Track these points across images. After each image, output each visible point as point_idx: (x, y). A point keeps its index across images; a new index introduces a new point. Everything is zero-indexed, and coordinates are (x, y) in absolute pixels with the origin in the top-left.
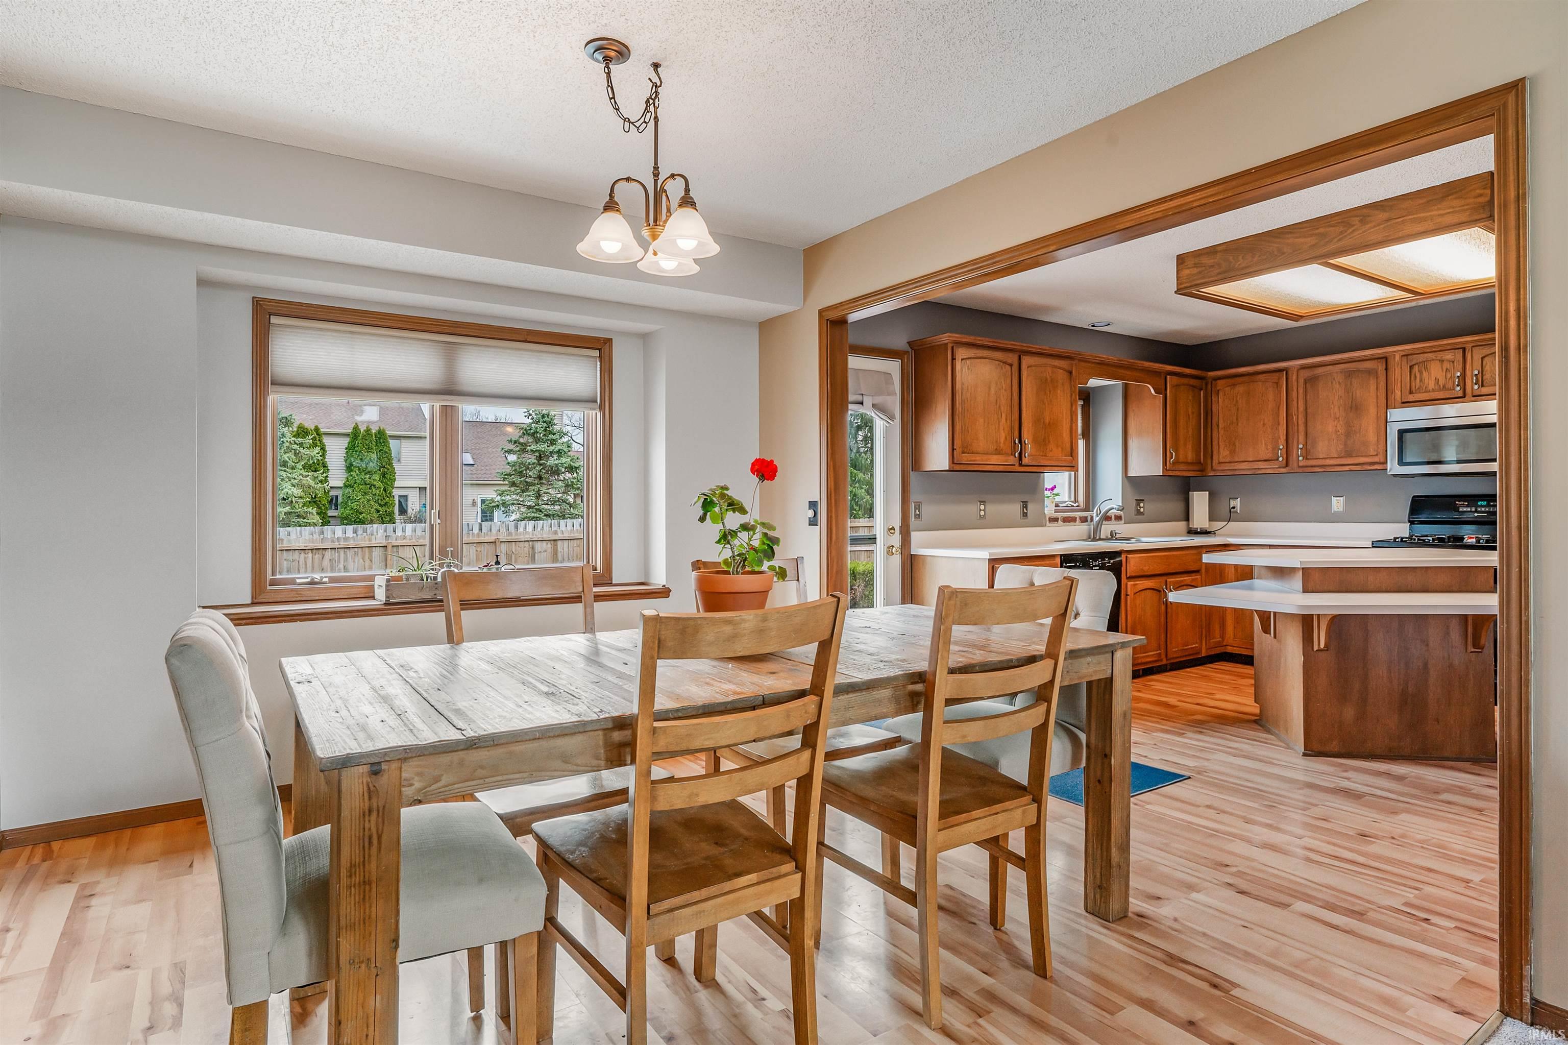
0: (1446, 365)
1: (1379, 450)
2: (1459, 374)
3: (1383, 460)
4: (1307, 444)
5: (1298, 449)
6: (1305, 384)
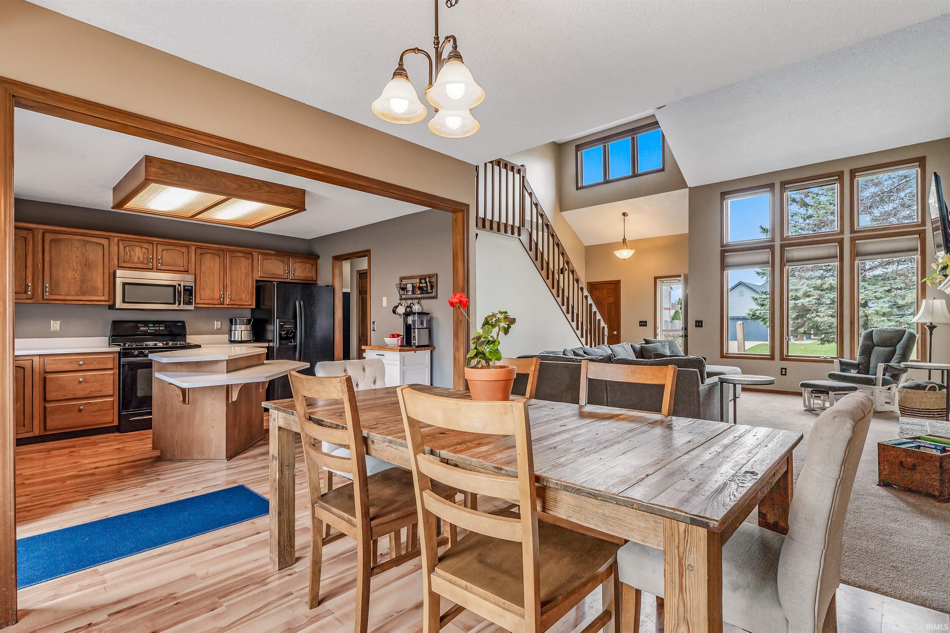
0: (144, 250)
1: (105, 293)
2: (151, 257)
3: (107, 299)
4: (52, 284)
5: (44, 287)
6: (50, 243)
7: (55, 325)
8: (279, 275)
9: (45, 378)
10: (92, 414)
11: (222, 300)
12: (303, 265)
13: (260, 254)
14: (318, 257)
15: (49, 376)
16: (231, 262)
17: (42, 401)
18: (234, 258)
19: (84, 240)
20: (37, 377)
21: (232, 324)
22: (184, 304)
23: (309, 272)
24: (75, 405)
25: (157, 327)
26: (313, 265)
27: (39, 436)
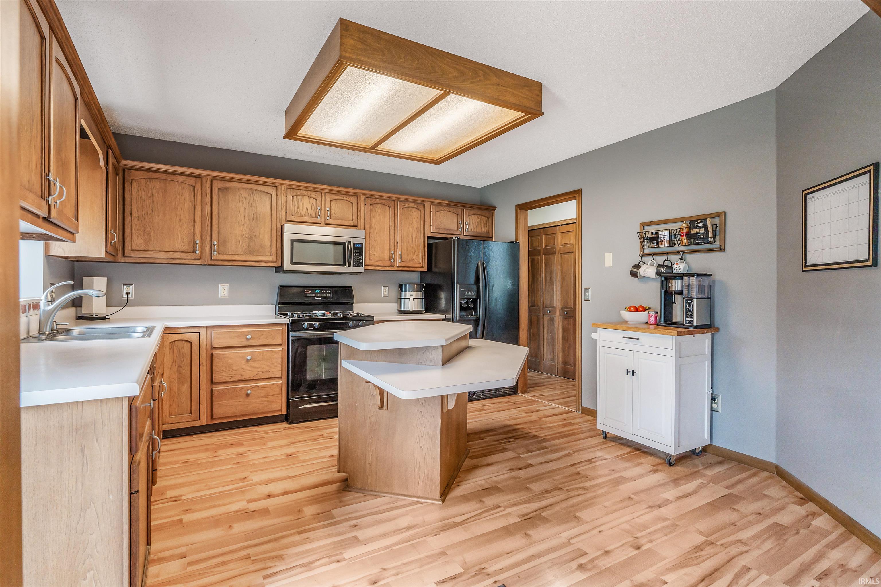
0: (312, 201)
1: (272, 252)
2: (319, 208)
3: (275, 260)
4: (220, 242)
5: (212, 245)
6: (218, 192)
7: (223, 291)
8: (452, 230)
9: (212, 354)
10: (260, 400)
11: (392, 260)
12: (478, 218)
13: (433, 205)
14: (493, 208)
15: (216, 352)
16: (402, 214)
17: (209, 382)
18: (406, 209)
19: (251, 189)
20: (204, 354)
21: (402, 290)
22: (353, 266)
23: (484, 226)
24: (242, 388)
25: (324, 293)
26: (488, 218)
27: (206, 425)
